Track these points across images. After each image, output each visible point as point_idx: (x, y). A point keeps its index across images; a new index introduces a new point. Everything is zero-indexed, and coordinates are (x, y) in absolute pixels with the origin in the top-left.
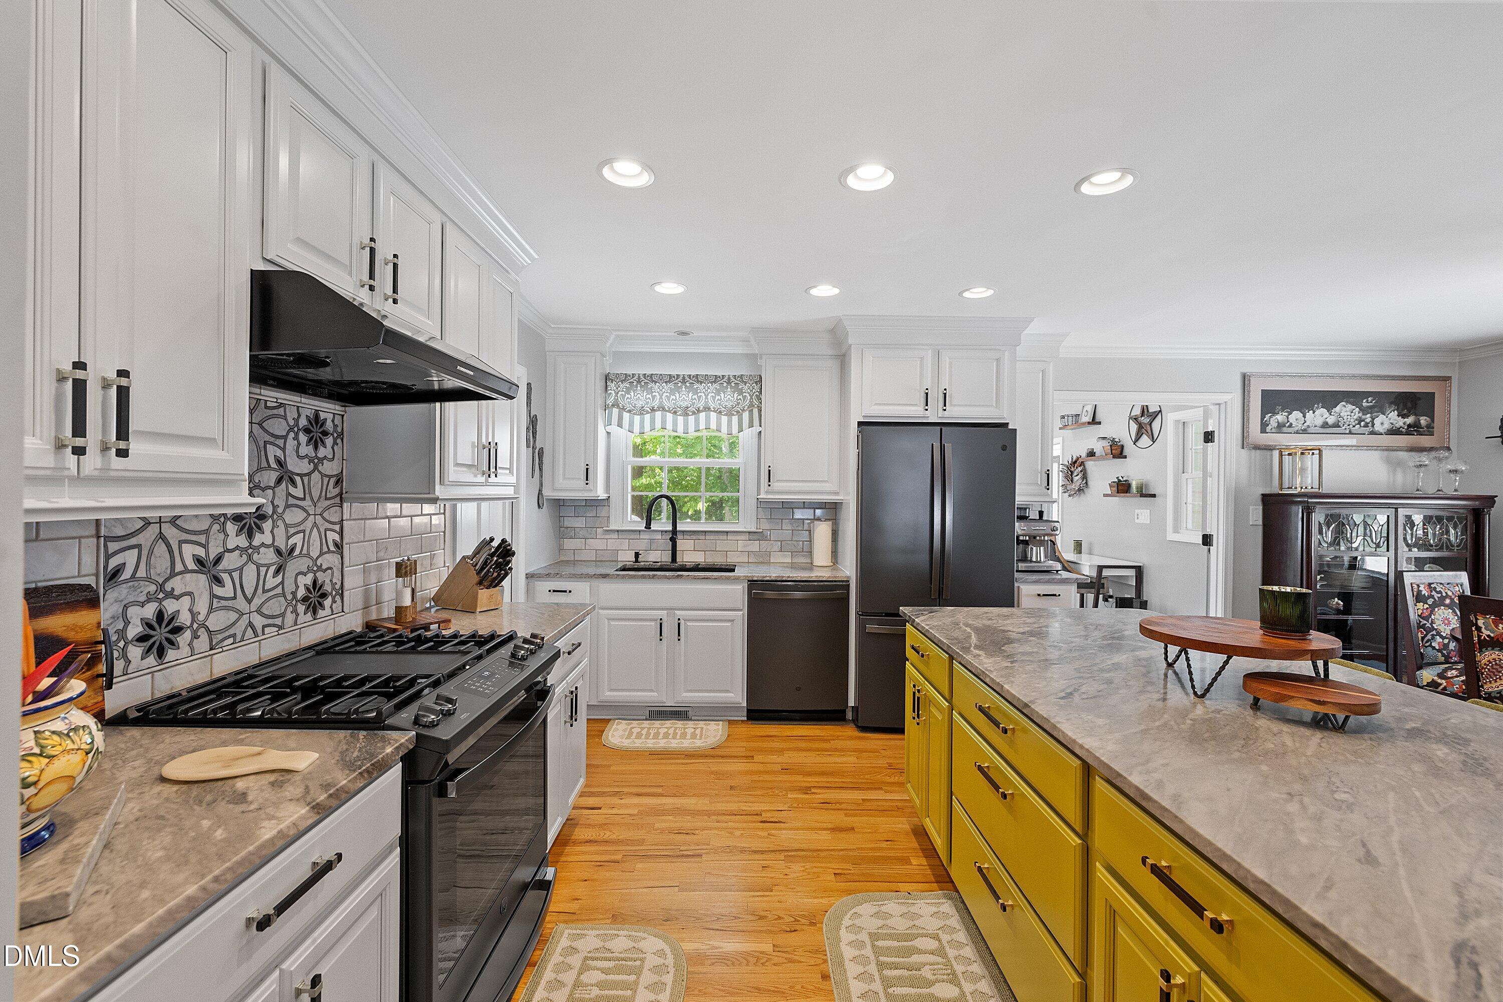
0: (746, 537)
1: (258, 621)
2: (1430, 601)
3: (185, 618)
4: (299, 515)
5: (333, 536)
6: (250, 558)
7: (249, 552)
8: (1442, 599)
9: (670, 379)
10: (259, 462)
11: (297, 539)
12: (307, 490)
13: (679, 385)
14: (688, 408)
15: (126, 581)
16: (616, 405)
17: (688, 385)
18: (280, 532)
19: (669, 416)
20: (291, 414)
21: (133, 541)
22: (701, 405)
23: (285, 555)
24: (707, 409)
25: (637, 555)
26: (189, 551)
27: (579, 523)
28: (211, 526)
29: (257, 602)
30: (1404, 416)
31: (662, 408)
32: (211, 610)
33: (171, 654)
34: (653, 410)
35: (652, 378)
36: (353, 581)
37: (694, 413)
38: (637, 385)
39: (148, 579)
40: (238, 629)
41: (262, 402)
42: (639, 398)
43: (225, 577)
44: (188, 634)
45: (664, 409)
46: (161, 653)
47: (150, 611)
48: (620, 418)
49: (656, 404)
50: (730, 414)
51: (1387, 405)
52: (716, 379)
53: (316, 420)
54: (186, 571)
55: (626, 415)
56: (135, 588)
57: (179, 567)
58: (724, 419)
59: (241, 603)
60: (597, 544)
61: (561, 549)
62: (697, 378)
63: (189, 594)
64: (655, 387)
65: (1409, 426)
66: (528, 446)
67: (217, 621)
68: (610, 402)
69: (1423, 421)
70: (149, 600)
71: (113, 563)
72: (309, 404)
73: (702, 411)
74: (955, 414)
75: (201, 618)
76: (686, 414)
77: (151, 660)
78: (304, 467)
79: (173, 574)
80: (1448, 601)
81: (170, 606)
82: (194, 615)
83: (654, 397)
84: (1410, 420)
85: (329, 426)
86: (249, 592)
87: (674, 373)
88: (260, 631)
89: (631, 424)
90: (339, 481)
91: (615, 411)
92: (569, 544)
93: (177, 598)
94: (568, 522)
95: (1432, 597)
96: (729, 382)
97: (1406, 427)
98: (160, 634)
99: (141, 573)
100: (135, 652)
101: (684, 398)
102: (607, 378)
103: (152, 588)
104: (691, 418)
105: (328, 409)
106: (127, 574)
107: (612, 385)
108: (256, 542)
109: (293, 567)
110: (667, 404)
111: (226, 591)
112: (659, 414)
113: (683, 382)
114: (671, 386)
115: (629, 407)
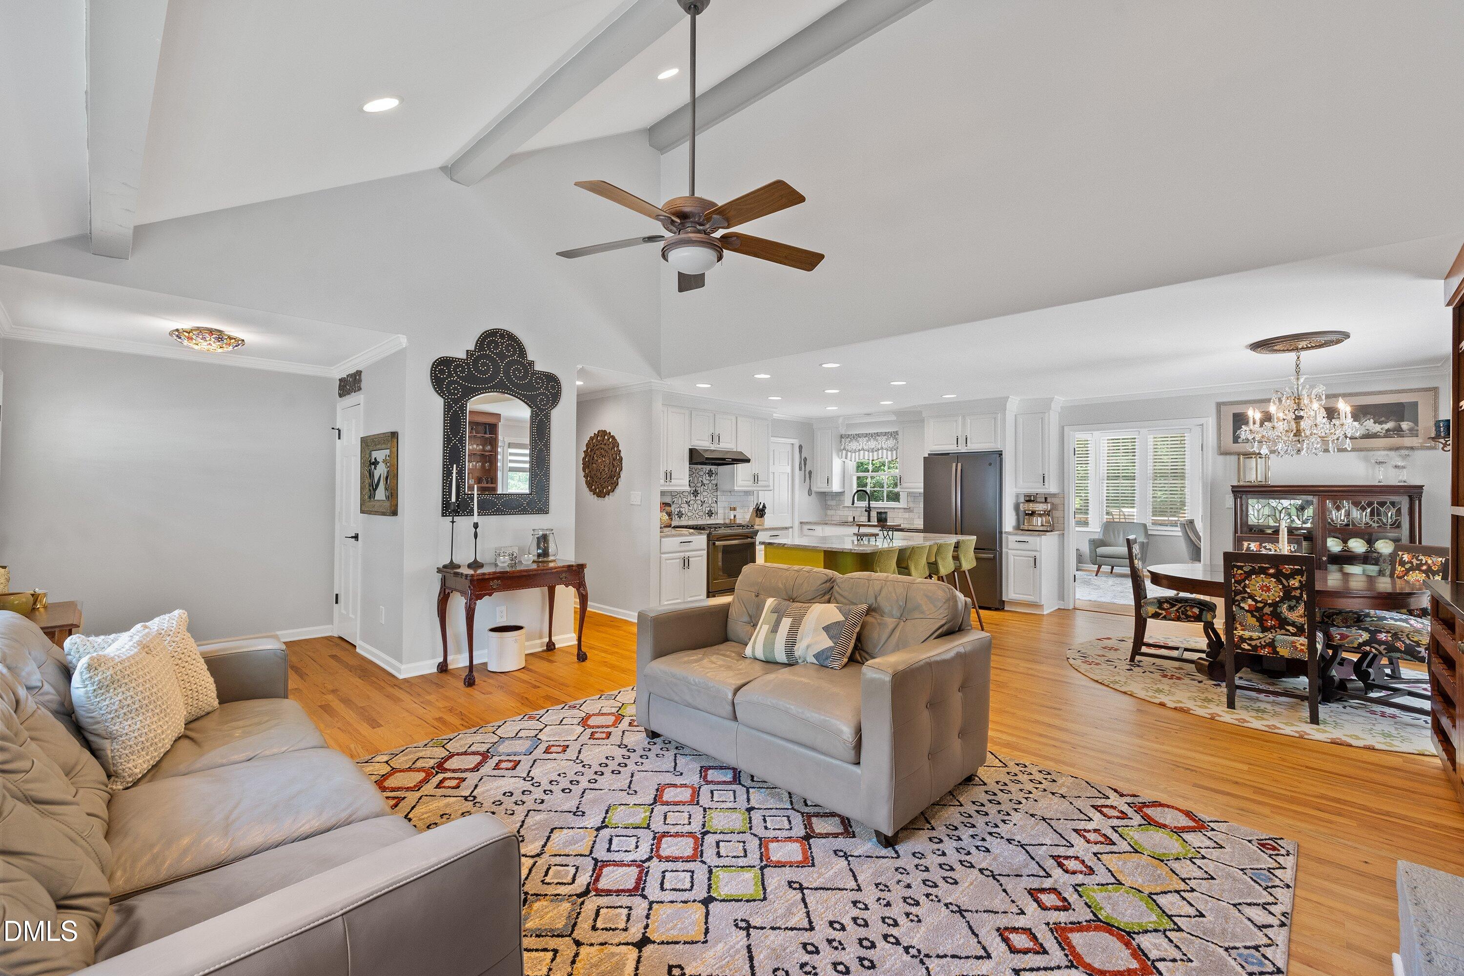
0: (902, 510)
1: (697, 516)
2: (1407, 566)
4: (706, 493)
5: (715, 499)
7: (695, 501)
8: (1422, 565)
9: (866, 435)
11: (706, 499)
12: (708, 487)
13: (870, 438)
14: (874, 448)
15: (675, 504)
16: (844, 449)
17: (874, 438)
18: (702, 497)
19: (866, 453)
20: (704, 470)
21: (675, 496)
22: (880, 447)
23: (703, 502)
24: (882, 448)
25: (854, 518)
26: (684, 499)
27: (833, 503)
30: (1381, 423)
31: (863, 449)
33: (682, 519)
34: (859, 450)
35: (859, 436)
36: (720, 511)
37: (876, 451)
38: (853, 439)
40: (693, 517)
41: (693, 469)
42: (854, 445)
44: (684, 516)
48: (846, 455)
49: (860, 448)
50: (891, 451)
51: (1362, 416)
52: (886, 434)
53: (710, 470)
54: (684, 503)
55: (849, 454)
58: (889, 453)
59: (693, 511)
60: (840, 513)
61: (826, 515)
62: (878, 434)
64: (860, 440)
65: (1388, 430)
66: (800, 469)
67: (689, 514)
68: (842, 448)
69: (1405, 425)
70: (679, 508)
71: (673, 500)
72: (708, 467)
74: (973, 448)
75: (687, 513)
76: (873, 452)
78: (707, 482)
79: (682, 503)
80: (1424, 568)
83: (860, 444)
84: (1390, 425)
85: (714, 472)
86: (696, 509)
87: (868, 432)
89: (851, 457)
90: (716, 485)
91: (845, 452)
92: (830, 512)
93: (682, 509)
94: (829, 503)
95: (1411, 563)
96: (891, 435)
97: (1384, 432)
98: (680, 515)
99: (677, 502)
100: (676, 517)
101: (872, 444)
102: (842, 437)
103: (679, 505)
104: (875, 453)
105: (713, 468)
106: (675, 502)
107: (843, 440)
108: (697, 498)
109: (704, 505)
110: (865, 448)
111: (691, 508)
112: (862, 452)
113: (872, 436)
114: (867, 438)
115: (850, 449)
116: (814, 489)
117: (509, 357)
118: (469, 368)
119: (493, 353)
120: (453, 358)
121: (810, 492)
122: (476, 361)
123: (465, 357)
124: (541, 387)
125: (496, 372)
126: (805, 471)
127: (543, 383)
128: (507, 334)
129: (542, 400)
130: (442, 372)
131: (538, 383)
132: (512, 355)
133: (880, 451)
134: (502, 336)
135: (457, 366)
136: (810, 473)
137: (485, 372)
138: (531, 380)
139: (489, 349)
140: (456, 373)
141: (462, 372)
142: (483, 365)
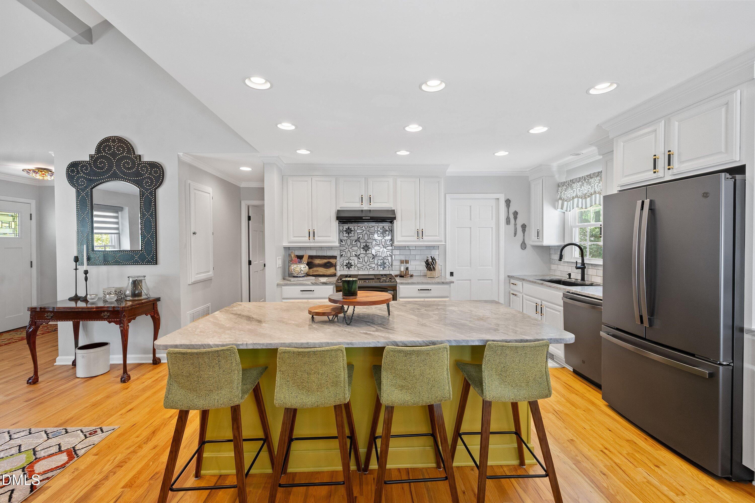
1: (368, 267)
3: (353, 264)
4: (378, 248)
6: (366, 255)
7: (366, 254)
9: (580, 179)
10: (368, 238)
11: (378, 253)
13: (583, 182)
14: (586, 194)
15: (343, 257)
16: (560, 198)
17: (587, 181)
19: (580, 200)
21: (344, 251)
22: (592, 191)
25: (569, 274)
26: (354, 253)
28: (358, 249)
29: (368, 264)
32: (358, 263)
33: (351, 269)
34: (574, 198)
35: (573, 181)
37: (589, 196)
38: (568, 186)
39: (347, 257)
40: (364, 268)
41: (368, 227)
42: (569, 193)
43: (361, 258)
44: (353, 266)
45: (578, 197)
46: (349, 268)
47: (347, 261)
48: (563, 205)
49: (574, 195)
52: (598, 174)
54: (353, 256)
55: (566, 203)
56: (345, 258)
57: (352, 255)
59: (364, 263)
60: (561, 267)
61: (550, 269)
62: (590, 176)
63: (354, 260)
64: (574, 185)
66: (508, 223)
67: (359, 265)
68: (558, 197)
70: (347, 260)
71: (342, 254)
73: (593, 194)
75: (356, 264)
76: (585, 198)
77: (347, 269)
79: (351, 257)
81: (350, 261)
82: (355, 264)
83: (574, 191)
86: (366, 261)
87: (581, 176)
88: (369, 269)
89: (567, 207)
91: (560, 202)
92: (553, 267)
93: (352, 260)
98: (349, 265)
99: (346, 256)
101: (585, 189)
102: (558, 185)
103: (348, 258)
104: (589, 199)
106: (343, 255)
107: (559, 188)
108: (367, 253)
109: (377, 258)
110: (579, 194)
111: (361, 261)
112: (576, 200)
113: (585, 180)
114: (580, 183)
115: (566, 198)
116: (529, 243)
117: (119, 154)
118: (91, 167)
119: (107, 153)
120: (79, 161)
121: (524, 246)
122: (95, 161)
123: (88, 160)
124: (146, 173)
125: (111, 167)
126: (515, 225)
127: (147, 170)
128: (117, 139)
129: (147, 182)
130: (73, 171)
131: (143, 171)
132: (121, 153)
133: (594, 196)
134: (114, 141)
135: (83, 166)
136: (524, 227)
137: (102, 168)
138: (138, 168)
139: (105, 151)
140: (82, 171)
141: (86, 169)
142: (100, 163)
